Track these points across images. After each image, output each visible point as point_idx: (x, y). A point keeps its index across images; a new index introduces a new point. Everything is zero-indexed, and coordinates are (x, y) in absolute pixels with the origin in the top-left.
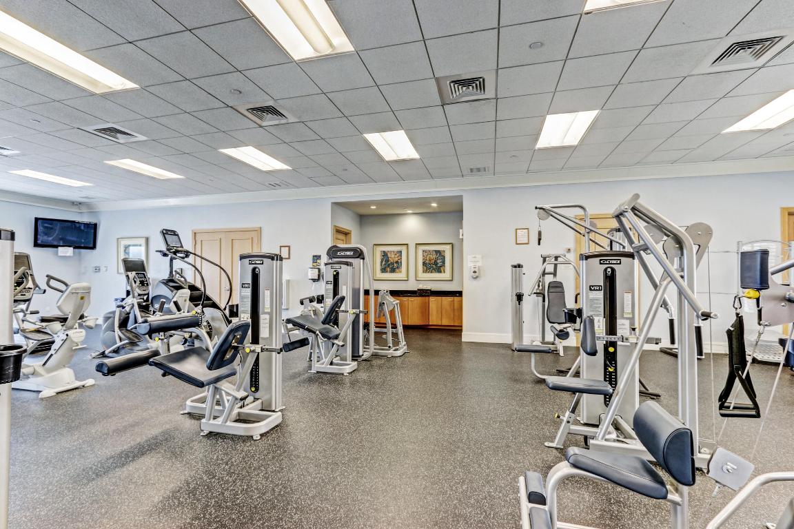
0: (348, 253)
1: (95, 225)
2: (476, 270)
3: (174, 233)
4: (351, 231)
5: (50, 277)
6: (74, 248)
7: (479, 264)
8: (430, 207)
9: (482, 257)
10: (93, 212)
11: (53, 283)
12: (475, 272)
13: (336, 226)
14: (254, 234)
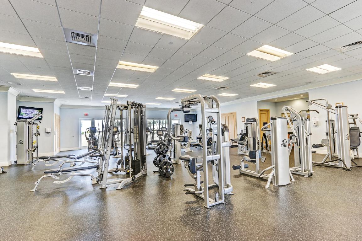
0: (251, 120)
1: (196, 115)
2: (315, 123)
3: (211, 117)
4: (269, 110)
5: (186, 129)
6: (192, 121)
7: (318, 120)
8: (300, 97)
9: (319, 117)
10: (196, 111)
11: (187, 130)
12: (315, 124)
13: (259, 109)
14: (234, 114)
